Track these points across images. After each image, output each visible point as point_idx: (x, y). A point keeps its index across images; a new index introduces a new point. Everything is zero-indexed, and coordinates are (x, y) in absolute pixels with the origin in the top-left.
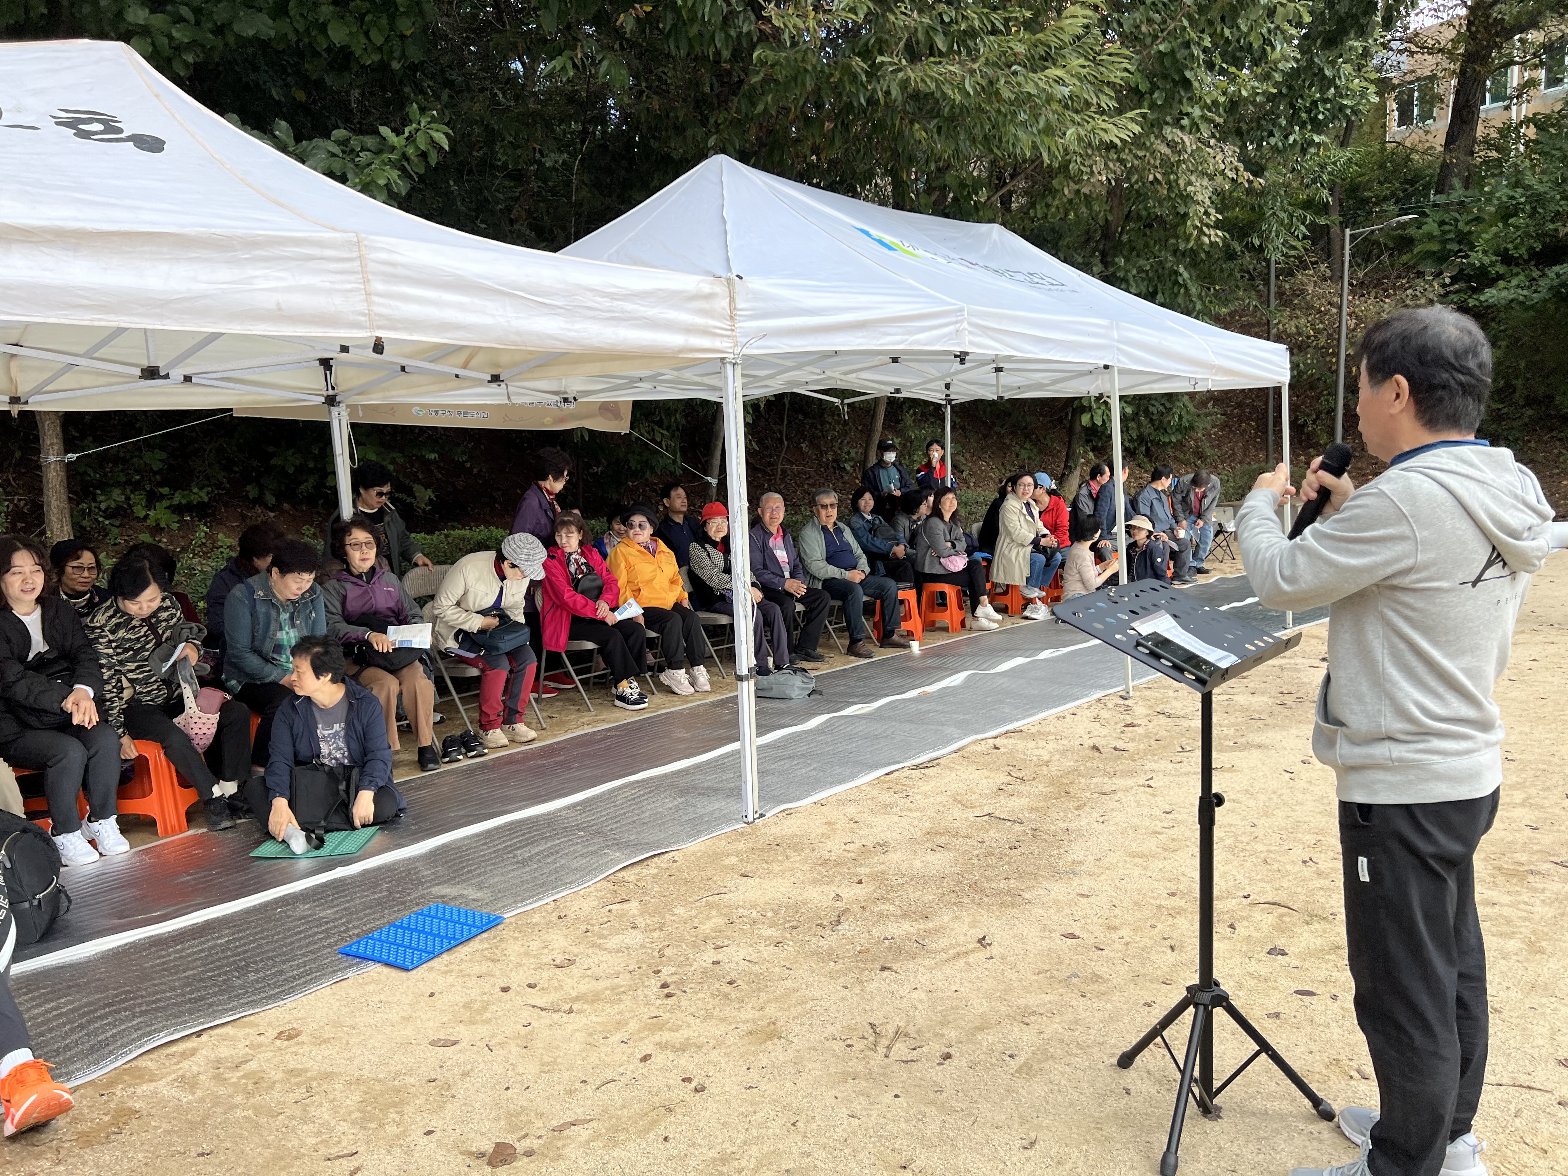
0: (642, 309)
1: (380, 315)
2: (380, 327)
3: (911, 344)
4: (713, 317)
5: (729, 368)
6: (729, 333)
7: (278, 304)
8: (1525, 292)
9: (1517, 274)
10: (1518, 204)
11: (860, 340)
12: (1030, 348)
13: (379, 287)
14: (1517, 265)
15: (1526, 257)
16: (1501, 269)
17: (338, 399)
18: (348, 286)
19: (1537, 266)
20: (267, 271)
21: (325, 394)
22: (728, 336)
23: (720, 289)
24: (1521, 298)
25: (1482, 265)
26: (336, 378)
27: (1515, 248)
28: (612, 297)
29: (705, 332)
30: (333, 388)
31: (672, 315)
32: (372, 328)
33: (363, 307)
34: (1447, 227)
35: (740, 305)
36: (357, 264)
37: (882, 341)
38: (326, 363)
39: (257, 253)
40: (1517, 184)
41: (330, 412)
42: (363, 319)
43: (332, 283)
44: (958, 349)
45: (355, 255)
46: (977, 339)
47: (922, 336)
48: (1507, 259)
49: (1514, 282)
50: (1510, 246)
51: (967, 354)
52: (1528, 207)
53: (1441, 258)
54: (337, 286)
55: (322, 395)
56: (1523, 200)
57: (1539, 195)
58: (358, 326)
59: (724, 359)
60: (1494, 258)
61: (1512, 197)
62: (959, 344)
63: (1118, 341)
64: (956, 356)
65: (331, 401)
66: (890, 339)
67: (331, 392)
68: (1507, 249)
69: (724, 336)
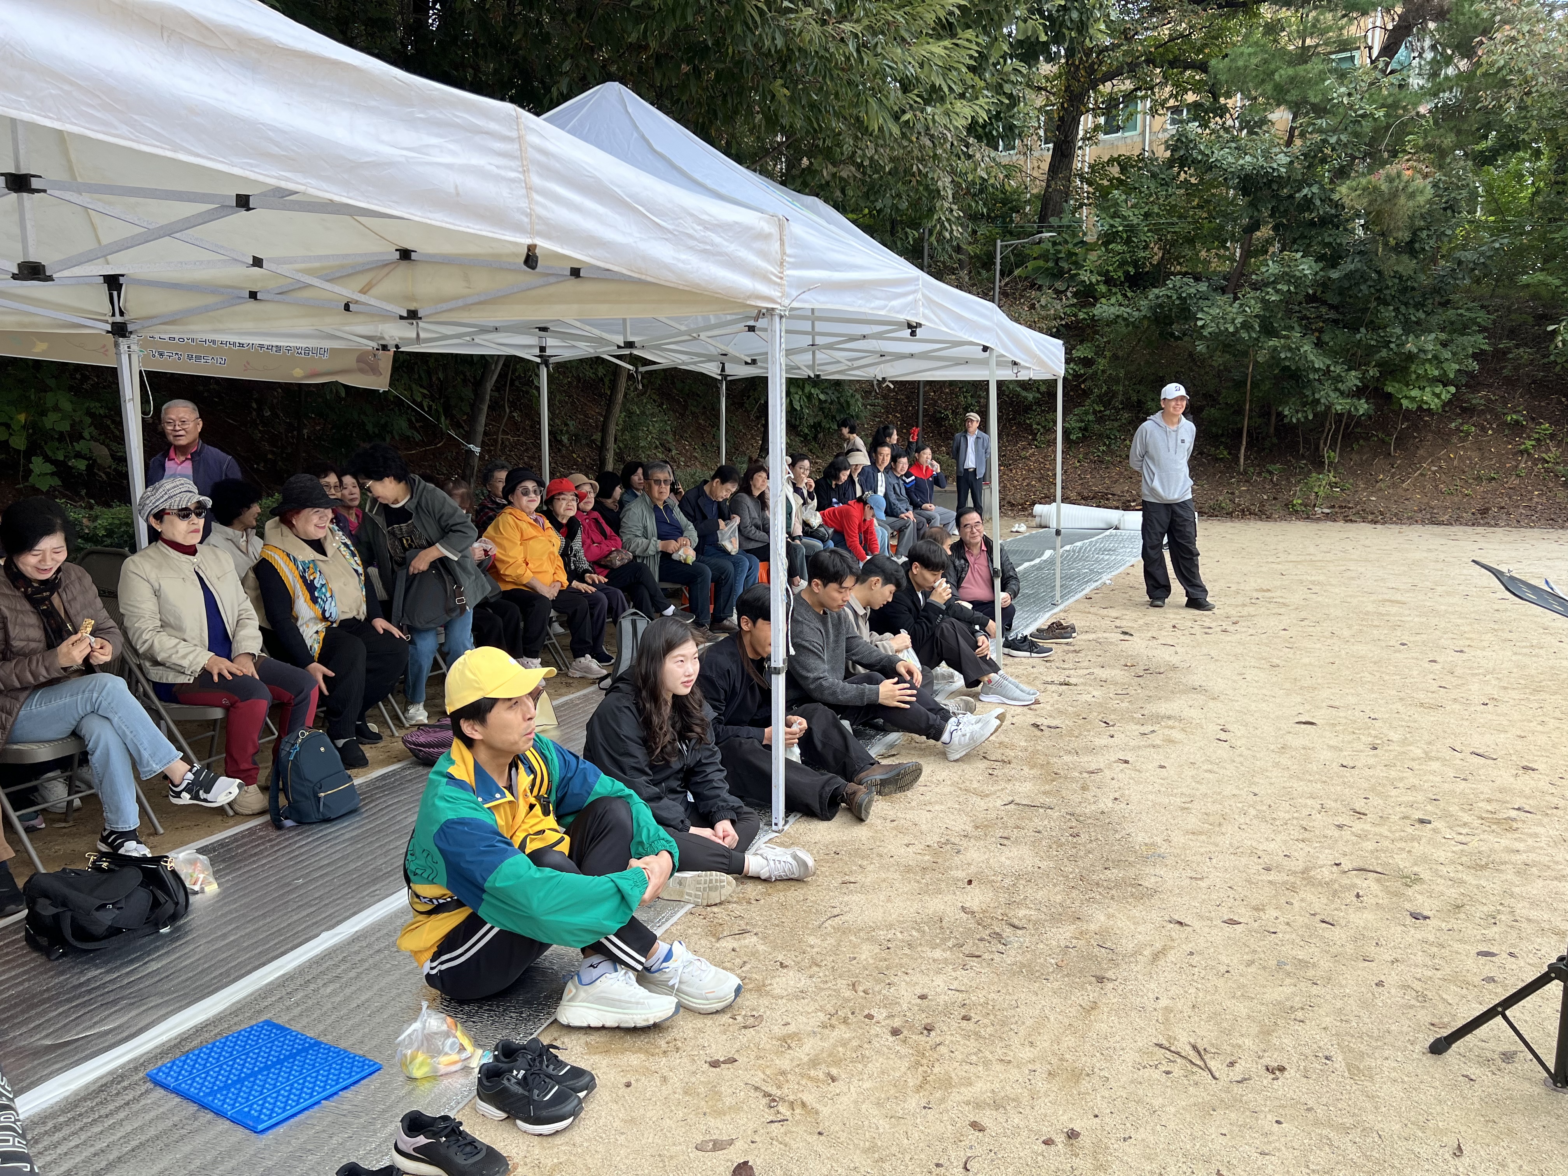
0: (725, 243)
1: (539, 217)
2: (539, 234)
4: (768, 261)
5: (777, 319)
6: (778, 280)
7: (456, 187)
8: (1128, 310)
9: (1115, 294)
10: (1117, 232)
13: (536, 180)
14: (1115, 286)
15: (1122, 279)
16: (1103, 288)
17: (130, 328)
18: (513, 175)
19: (1129, 287)
20: (442, 140)
21: (111, 320)
22: (779, 285)
23: (773, 230)
24: (1125, 315)
25: (1091, 283)
26: (125, 301)
27: (1115, 271)
28: (707, 226)
29: (764, 277)
30: (122, 314)
31: (744, 254)
32: (533, 233)
33: (524, 204)
34: (1060, 247)
35: (788, 251)
36: (516, 146)
38: (113, 282)
39: (432, 112)
40: (1115, 215)
41: (116, 345)
42: (526, 220)
43: (497, 167)
44: (914, 320)
45: (514, 134)
46: (926, 311)
47: (894, 303)
48: (1109, 281)
49: (1113, 300)
50: (1110, 268)
51: (919, 325)
52: (1125, 235)
53: (1058, 274)
54: (503, 173)
55: (107, 322)
56: (1121, 228)
57: (1132, 225)
58: (518, 228)
59: (773, 309)
60: (1099, 278)
61: (1112, 226)
62: (916, 315)
63: (996, 325)
65: (120, 330)
67: (118, 319)
68: (1108, 271)
69: (775, 283)
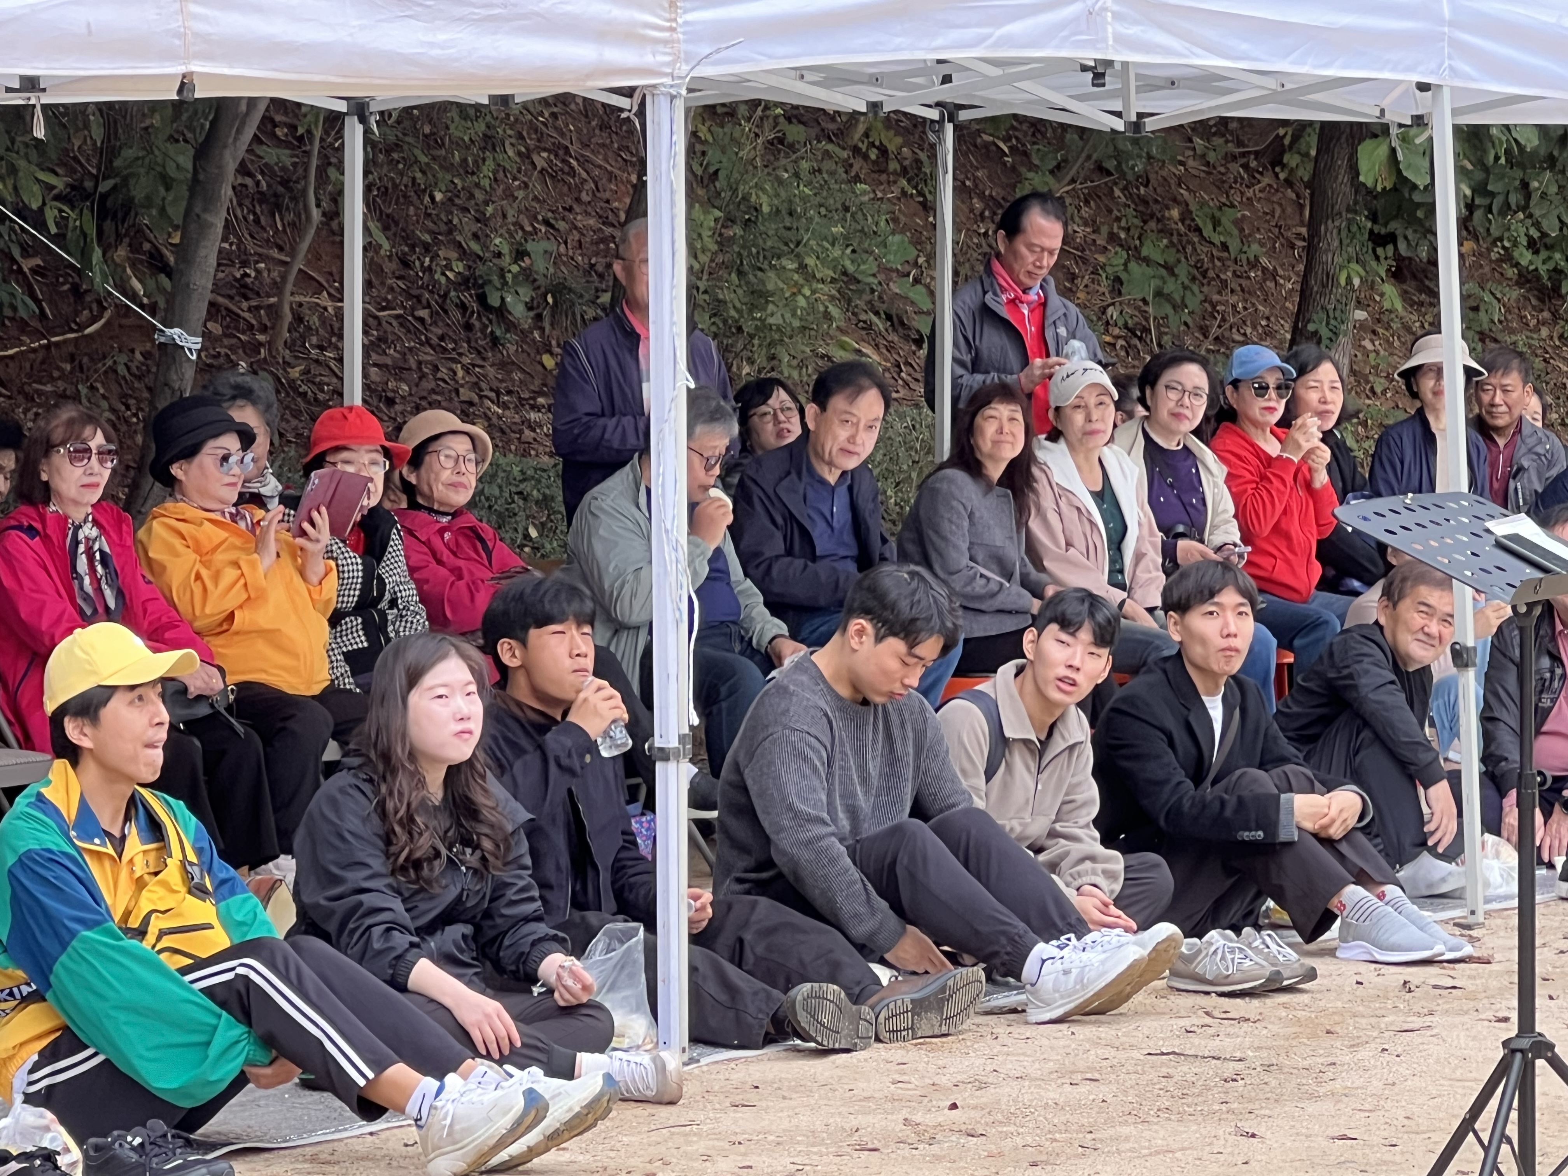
2: (197, 58)
3: (996, 45)
5: (664, 103)
11: (898, 40)
12: (1244, 46)
22: (665, 42)
29: (627, 35)
32: (189, 58)
33: (175, 23)
37: (939, 41)
42: (178, 42)
44: (1090, 53)
46: (1133, 31)
47: (1015, 28)
51: (1109, 63)
58: (168, 56)
59: (656, 86)
62: (1092, 44)
63: (1451, 24)
64: (1084, 68)
66: (955, 35)
69: (656, 41)
